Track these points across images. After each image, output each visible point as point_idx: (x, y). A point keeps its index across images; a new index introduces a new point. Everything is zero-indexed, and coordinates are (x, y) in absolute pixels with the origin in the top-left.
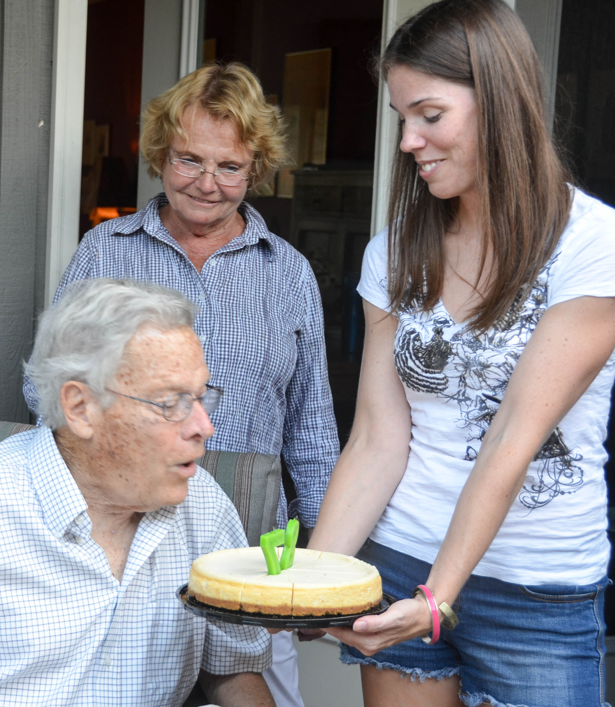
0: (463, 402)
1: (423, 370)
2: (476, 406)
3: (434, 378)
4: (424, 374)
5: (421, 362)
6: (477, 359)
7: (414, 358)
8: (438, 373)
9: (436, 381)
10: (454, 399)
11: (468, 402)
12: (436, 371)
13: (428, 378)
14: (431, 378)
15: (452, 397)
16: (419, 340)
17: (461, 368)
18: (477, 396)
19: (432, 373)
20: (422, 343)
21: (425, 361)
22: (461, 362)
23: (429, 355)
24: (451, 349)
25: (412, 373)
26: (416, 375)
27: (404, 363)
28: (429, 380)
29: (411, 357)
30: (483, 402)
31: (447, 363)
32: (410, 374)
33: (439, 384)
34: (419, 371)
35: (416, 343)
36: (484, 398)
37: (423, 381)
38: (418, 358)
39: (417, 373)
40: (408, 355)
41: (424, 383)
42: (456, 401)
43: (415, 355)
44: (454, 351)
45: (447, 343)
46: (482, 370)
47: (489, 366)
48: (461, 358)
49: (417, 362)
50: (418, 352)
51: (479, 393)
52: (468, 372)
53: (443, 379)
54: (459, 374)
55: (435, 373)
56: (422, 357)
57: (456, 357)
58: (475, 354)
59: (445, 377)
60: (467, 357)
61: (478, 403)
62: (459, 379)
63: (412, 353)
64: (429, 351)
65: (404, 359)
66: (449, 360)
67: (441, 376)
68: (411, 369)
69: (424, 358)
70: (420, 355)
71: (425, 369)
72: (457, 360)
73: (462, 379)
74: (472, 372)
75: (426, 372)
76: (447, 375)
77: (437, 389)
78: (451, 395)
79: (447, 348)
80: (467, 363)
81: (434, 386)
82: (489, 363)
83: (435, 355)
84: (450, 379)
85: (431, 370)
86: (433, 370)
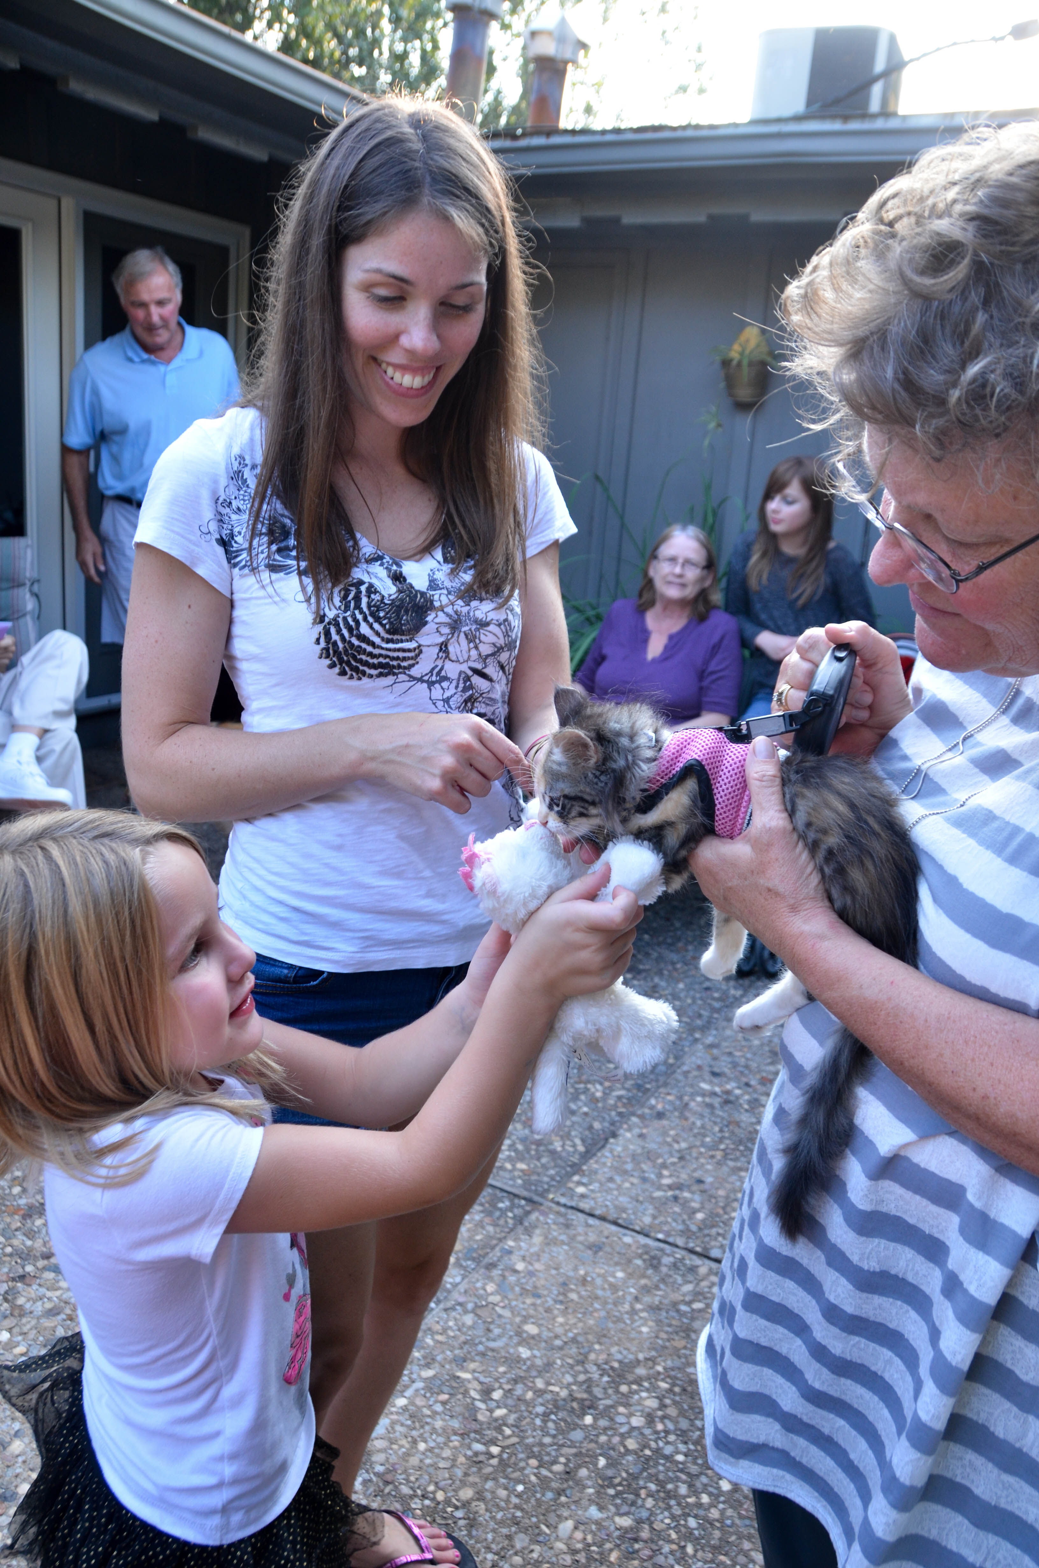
0: (437, 686)
1: (383, 639)
2: (457, 687)
3: (399, 650)
4: (384, 645)
5: (383, 626)
6: (472, 614)
7: (370, 619)
8: (407, 641)
9: (401, 655)
10: (423, 681)
11: (445, 684)
12: (404, 638)
13: (389, 650)
14: (395, 650)
15: (420, 680)
16: (376, 592)
17: (446, 630)
18: (461, 673)
19: (398, 641)
20: (383, 597)
21: (391, 623)
22: (447, 620)
23: (398, 613)
24: (432, 602)
25: (364, 645)
26: (369, 649)
27: (350, 629)
28: (391, 654)
29: (365, 619)
30: (468, 678)
31: (426, 623)
32: (360, 647)
33: (404, 659)
34: (377, 640)
35: (373, 596)
36: (470, 673)
37: (380, 655)
38: (378, 620)
39: (373, 644)
40: (360, 617)
41: (381, 660)
42: (425, 685)
43: (372, 614)
44: (437, 604)
45: (423, 594)
46: (477, 630)
47: (487, 624)
48: (448, 615)
49: (376, 626)
50: (378, 610)
51: (464, 667)
52: (456, 635)
53: (415, 649)
54: (441, 639)
55: (402, 641)
56: (385, 617)
57: (440, 614)
58: (468, 608)
59: (419, 646)
60: (456, 612)
61: (461, 682)
62: (437, 650)
63: (367, 613)
64: (398, 606)
65: (352, 623)
66: (429, 618)
67: (412, 645)
68: (363, 638)
69: (389, 618)
70: (382, 614)
71: (386, 636)
72: (442, 618)
73: (443, 647)
74: (462, 635)
75: (388, 641)
76: (422, 643)
77: (399, 667)
78: (419, 676)
79: (426, 601)
80: (456, 621)
81: (395, 663)
82: (489, 619)
83: (407, 612)
84: (424, 649)
85: (395, 637)
86: (399, 637)
